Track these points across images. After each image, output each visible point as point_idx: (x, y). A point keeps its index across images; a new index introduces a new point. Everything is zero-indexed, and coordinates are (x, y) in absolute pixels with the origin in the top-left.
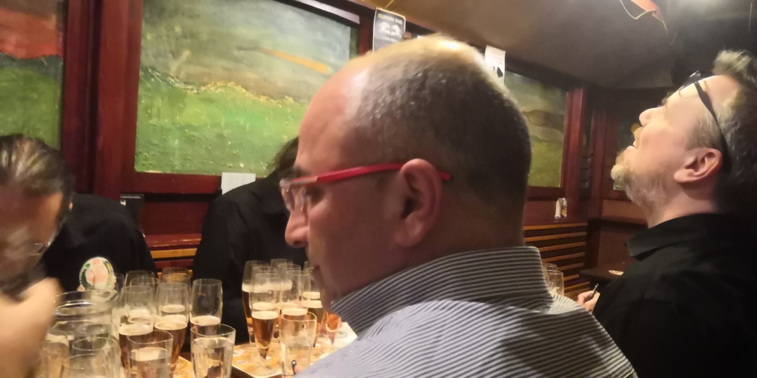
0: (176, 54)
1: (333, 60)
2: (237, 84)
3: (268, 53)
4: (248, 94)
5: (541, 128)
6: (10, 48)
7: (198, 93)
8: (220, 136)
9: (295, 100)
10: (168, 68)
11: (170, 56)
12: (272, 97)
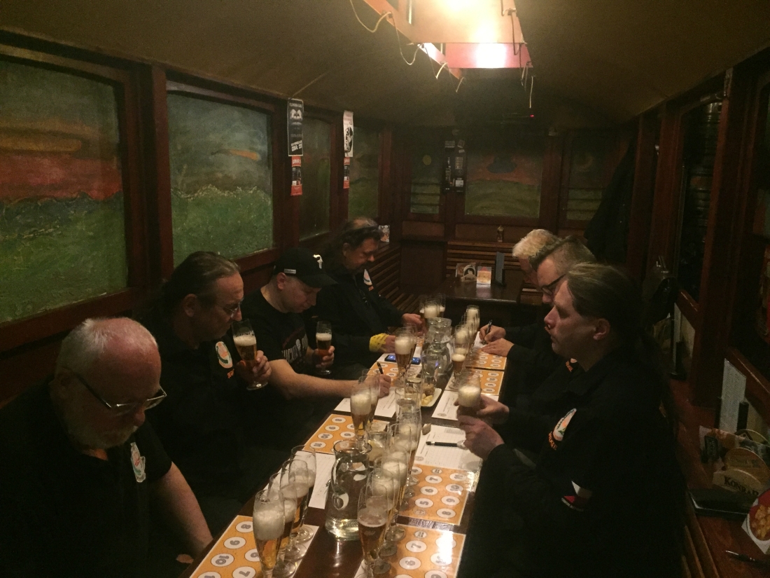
0: (180, 170)
1: (259, 147)
2: (213, 185)
3: (226, 152)
4: (219, 192)
5: (367, 170)
6: (95, 193)
7: (193, 200)
8: (208, 233)
9: (242, 189)
10: (177, 183)
11: (177, 172)
12: (230, 190)
